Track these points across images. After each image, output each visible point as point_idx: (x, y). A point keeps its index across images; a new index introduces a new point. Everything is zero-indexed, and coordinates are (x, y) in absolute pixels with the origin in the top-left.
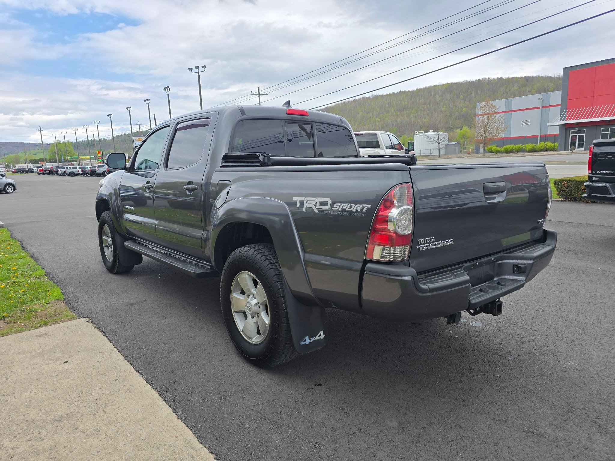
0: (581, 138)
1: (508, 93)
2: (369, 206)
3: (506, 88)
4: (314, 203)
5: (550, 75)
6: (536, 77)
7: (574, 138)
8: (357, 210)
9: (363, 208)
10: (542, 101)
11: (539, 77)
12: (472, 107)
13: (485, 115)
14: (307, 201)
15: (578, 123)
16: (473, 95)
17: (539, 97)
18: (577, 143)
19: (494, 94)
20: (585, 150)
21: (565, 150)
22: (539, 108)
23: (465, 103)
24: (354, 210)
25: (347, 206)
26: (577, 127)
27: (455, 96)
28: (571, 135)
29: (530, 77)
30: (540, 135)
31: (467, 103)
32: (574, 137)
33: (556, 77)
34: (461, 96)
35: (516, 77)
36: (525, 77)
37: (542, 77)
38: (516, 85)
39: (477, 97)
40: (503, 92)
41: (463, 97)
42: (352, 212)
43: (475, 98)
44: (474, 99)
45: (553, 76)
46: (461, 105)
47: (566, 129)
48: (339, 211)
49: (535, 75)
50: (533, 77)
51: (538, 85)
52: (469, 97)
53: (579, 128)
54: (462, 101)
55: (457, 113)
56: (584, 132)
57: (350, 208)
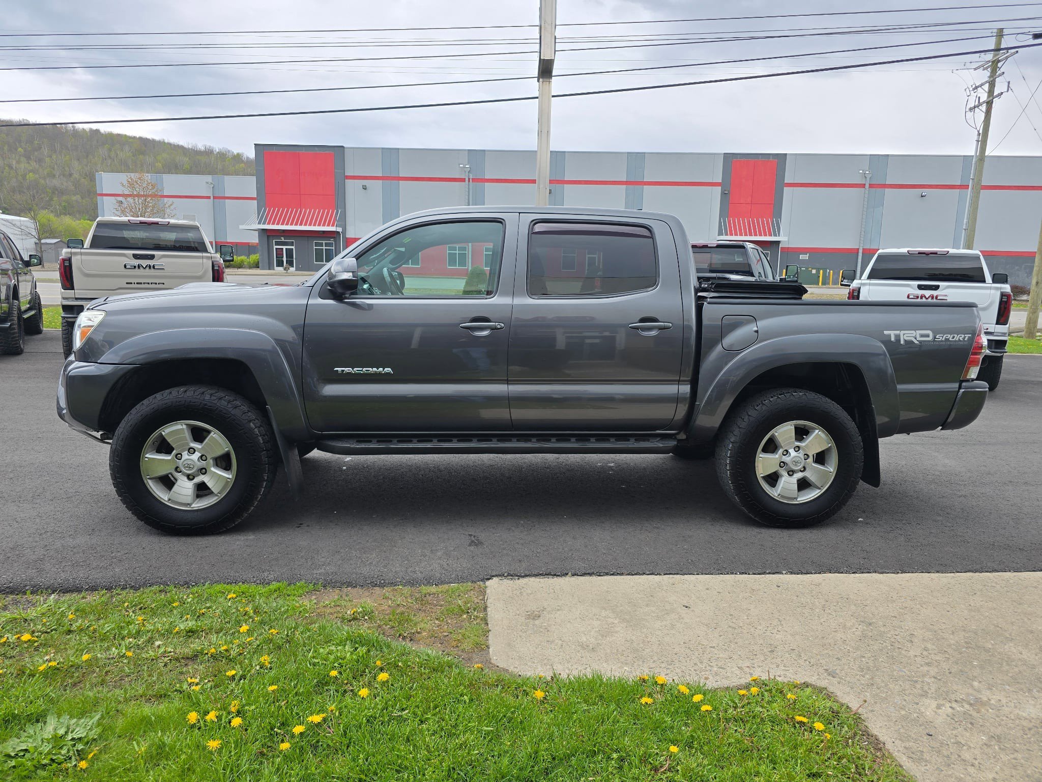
0: (289, 252)
1: (114, 160)
2: (970, 335)
3: (110, 150)
4: (914, 335)
5: (181, 143)
6: (159, 142)
7: (280, 252)
8: (959, 339)
9: (965, 337)
10: (213, 187)
11: (164, 143)
12: (46, 173)
13: (139, 196)
14: (904, 334)
15: (284, 231)
16: (46, 151)
17: (207, 181)
18: (285, 259)
19: (87, 156)
20: (296, 270)
21: (269, 269)
22: (209, 198)
23: (29, 163)
24: (957, 339)
25: (950, 337)
26: (282, 236)
27: (6, 146)
28: (275, 247)
29: (149, 139)
30: (216, 242)
31: (33, 164)
32: (281, 250)
33: (192, 149)
34: (20, 149)
35: (125, 135)
36: (141, 138)
37: (169, 144)
38: (127, 148)
39: (54, 157)
40: (104, 156)
41: (25, 151)
42: (956, 341)
43: (51, 157)
44: (47, 160)
45: (186, 146)
46: (22, 166)
47: (268, 236)
48: (942, 341)
49: (157, 138)
50: (154, 141)
51: (165, 155)
52: (36, 153)
53: (285, 238)
54: (23, 159)
55: (14, 180)
56: (292, 244)
57: (953, 337)
